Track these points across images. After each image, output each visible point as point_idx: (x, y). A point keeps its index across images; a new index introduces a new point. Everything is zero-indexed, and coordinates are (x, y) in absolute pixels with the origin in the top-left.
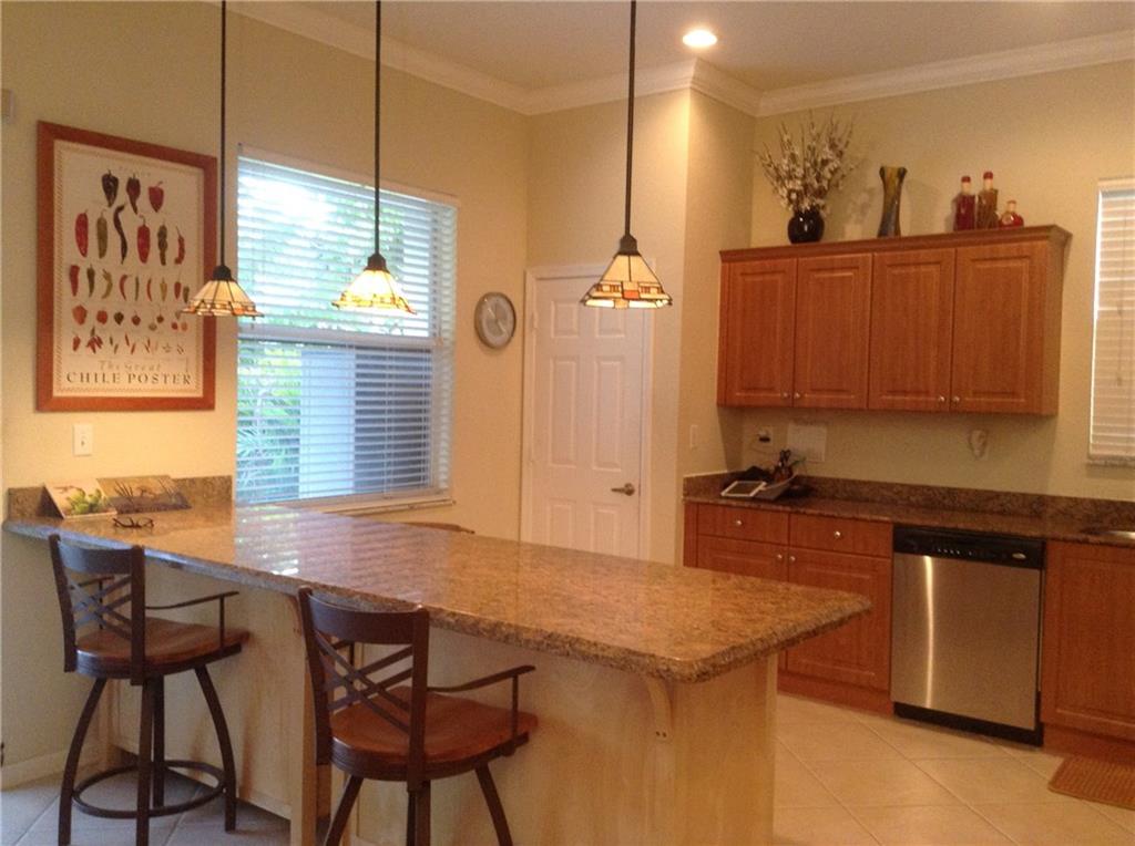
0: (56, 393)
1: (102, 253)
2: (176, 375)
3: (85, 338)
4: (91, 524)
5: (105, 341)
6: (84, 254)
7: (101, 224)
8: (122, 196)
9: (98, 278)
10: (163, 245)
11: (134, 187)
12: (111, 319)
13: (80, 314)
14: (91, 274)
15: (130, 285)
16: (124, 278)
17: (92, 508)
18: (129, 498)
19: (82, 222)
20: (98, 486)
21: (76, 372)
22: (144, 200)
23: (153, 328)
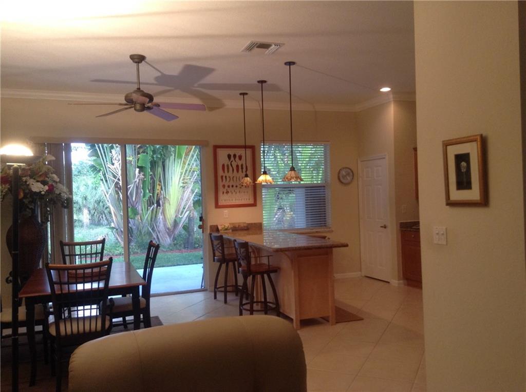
0: (219, 204)
1: (228, 172)
2: (247, 198)
3: (225, 192)
4: (226, 233)
5: (230, 192)
6: (224, 172)
7: (228, 166)
8: (232, 158)
9: (228, 178)
10: (242, 168)
11: (235, 156)
12: (231, 187)
13: (224, 186)
14: (226, 177)
15: (235, 179)
16: (233, 177)
17: (226, 229)
18: (236, 228)
19: (223, 166)
20: (228, 224)
21: (224, 199)
22: (237, 159)
23: (240, 188)
